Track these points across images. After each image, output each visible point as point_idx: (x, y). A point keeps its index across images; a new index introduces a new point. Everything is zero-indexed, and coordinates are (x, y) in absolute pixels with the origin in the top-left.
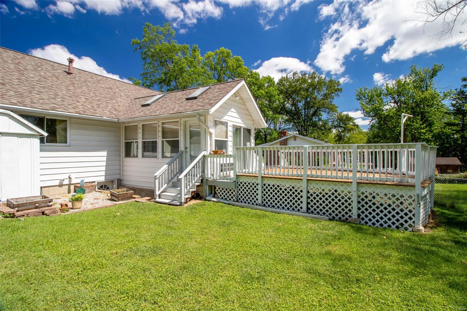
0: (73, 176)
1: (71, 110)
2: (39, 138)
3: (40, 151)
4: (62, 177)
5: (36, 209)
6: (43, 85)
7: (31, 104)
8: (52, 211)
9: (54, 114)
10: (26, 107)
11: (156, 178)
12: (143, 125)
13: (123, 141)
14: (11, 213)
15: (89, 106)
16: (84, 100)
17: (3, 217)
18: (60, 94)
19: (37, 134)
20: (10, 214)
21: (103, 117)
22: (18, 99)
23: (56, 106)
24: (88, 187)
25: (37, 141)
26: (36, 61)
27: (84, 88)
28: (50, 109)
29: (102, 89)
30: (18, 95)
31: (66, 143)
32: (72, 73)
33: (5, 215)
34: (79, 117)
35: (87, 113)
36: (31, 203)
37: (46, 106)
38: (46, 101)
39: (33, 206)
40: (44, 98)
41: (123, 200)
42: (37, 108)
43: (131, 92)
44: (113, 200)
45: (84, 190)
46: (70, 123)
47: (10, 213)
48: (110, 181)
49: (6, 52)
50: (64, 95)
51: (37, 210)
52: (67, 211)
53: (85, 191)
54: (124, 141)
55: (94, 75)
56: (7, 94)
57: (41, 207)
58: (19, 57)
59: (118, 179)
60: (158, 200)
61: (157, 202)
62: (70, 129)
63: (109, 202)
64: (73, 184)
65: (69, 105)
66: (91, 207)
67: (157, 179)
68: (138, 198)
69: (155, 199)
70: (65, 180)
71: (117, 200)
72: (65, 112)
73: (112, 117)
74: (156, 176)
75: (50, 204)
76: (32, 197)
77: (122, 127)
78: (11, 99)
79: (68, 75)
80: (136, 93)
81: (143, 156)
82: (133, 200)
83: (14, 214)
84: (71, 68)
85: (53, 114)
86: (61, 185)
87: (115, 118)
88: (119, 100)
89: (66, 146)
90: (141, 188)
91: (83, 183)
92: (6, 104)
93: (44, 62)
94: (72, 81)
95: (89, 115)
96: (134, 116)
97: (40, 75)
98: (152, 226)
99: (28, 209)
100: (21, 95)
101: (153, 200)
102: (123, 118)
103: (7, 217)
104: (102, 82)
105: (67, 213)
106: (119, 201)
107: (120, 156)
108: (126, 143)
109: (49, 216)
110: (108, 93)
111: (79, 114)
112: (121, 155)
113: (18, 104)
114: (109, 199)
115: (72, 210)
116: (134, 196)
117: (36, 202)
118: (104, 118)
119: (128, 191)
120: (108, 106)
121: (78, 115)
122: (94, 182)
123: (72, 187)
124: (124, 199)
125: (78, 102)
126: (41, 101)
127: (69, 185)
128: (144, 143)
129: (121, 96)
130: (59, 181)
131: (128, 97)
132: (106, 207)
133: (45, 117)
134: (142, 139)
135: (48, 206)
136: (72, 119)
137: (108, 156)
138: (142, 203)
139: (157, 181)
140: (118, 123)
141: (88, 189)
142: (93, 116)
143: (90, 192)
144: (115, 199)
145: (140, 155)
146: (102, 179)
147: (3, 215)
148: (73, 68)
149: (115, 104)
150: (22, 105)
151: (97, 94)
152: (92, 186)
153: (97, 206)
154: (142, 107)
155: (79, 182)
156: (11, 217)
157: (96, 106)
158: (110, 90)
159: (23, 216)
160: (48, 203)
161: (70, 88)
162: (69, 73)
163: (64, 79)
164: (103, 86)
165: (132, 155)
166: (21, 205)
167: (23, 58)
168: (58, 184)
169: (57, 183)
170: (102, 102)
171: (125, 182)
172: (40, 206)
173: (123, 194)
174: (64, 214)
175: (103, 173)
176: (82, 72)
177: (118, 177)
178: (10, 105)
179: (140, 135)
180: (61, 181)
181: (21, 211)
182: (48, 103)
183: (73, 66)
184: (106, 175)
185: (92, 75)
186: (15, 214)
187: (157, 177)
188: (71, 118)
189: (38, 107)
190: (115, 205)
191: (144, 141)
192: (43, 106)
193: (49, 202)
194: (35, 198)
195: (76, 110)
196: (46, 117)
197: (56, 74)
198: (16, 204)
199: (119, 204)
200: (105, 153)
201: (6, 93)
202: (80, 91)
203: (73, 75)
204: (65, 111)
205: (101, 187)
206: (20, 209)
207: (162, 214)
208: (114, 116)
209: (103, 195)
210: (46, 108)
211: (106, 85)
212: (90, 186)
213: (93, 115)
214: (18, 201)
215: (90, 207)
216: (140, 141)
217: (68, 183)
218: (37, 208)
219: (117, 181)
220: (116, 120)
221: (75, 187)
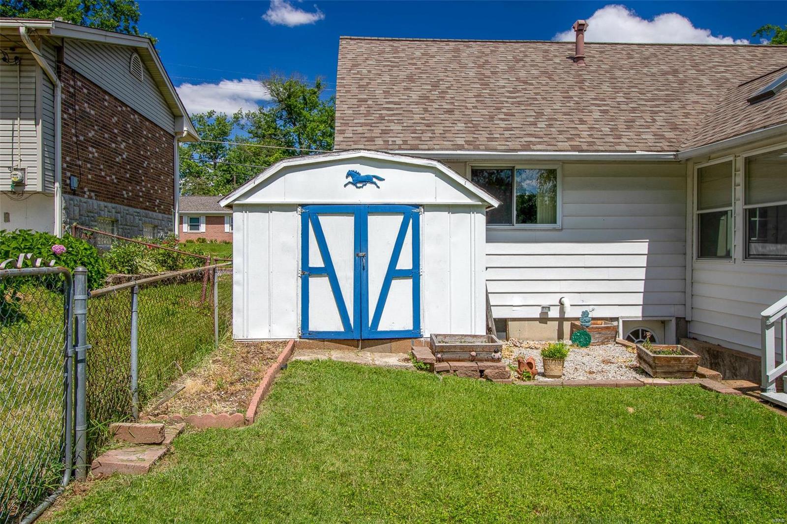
0: (567, 302)
1: (561, 145)
2: (485, 214)
3: (487, 242)
4: (546, 301)
5: (472, 361)
6: (518, 100)
7: (487, 143)
8: (497, 371)
9: (528, 158)
10: (479, 149)
11: (768, 323)
12: (749, 161)
13: (693, 212)
14: (428, 361)
15: (606, 130)
16: (597, 115)
17: (415, 366)
18: (547, 111)
19: (480, 203)
20: (425, 364)
21: (635, 152)
22: (468, 135)
23: (533, 139)
24: (599, 330)
25: (480, 219)
26: (516, 51)
27: (605, 87)
28: (519, 147)
29: (648, 79)
30: (470, 129)
31: (554, 221)
32: (582, 58)
33: (419, 364)
34: (578, 158)
35: (596, 148)
36: (464, 349)
37: (513, 143)
38: (517, 132)
39: (467, 356)
40: (514, 126)
41: (667, 374)
42: (496, 150)
43: (735, 68)
44: (644, 372)
45: (588, 335)
46: (564, 176)
47: (425, 361)
48: (658, 321)
49: (468, 47)
50: (556, 111)
51: (473, 364)
52: (529, 377)
53: (590, 339)
54: (696, 212)
55: (636, 47)
56: (452, 129)
57: (481, 361)
58: (487, 51)
59: (678, 319)
60: (772, 394)
61: (767, 401)
62: (563, 190)
63: (634, 374)
64: (568, 319)
65: (560, 132)
66: (585, 378)
67: (769, 327)
68: (713, 378)
69: (764, 390)
70: (551, 307)
71: (652, 375)
72: (550, 151)
73: (659, 149)
74: (768, 317)
75: (497, 355)
76: (470, 336)
77: (689, 173)
78: (457, 139)
79: (575, 64)
80: (752, 68)
81: (747, 255)
82: (697, 380)
83: (432, 365)
84: (581, 46)
85: (524, 158)
86: (544, 319)
87: (668, 148)
88: (692, 99)
89: (555, 230)
90: (739, 352)
91: (587, 319)
92: (447, 149)
93: (530, 48)
94: (581, 75)
95: (602, 151)
96: (717, 137)
97: (518, 79)
98: (696, 469)
99: (459, 360)
100: (474, 128)
101: (758, 393)
102: (688, 147)
103: (421, 369)
104: (653, 61)
105: (528, 383)
106: (655, 375)
107: (685, 254)
108: (702, 217)
109: (491, 381)
110: (664, 85)
111: (579, 151)
112: (689, 252)
113: (466, 146)
114: (636, 369)
115: (541, 379)
116: (701, 370)
117: (472, 348)
118: (639, 153)
119: (687, 353)
120: (654, 121)
121: (577, 153)
122: (617, 319)
123: (567, 326)
124: (670, 373)
125: (582, 122)
126: (507, 134)
127: (561, 320)
128: (751, 213)
129: (700, 86)
130: (539, 310)
131: (719, 86)
132: (617, 386)
133: (514, 167)
134: (745, 204)
135: (493, 360)
136: (566, 166)
137: (651, 254)
138: (713, 394)
139: (770, 334)
140: (676, 162)
141: (597, 336)
142: (610, 151)
143: (603, 343)
144: (646, 370)
145: (738, 251)
146: (636, 313)
147: (415, 364)
148: (585, 43)
149: (675, 113)
150: (472, 147)
151: (633, 94)
152: (607, 328)
153: (599, 378)
154: (751, 104)
155: (579, 315)
156: (426, 370)
157: (622, 126)
158: (670, 77)
159: (448, 371)
160: (493, 354)
161: (571, 94)
162: (576, 59)
163: (563, 76)
164: (654, 70)
165: (721, 251)
166: (447, 350)
167: (494, 51)
168: (538, 316)
169: (536, 313)
170: (643, 112)
171: (696, 330)
172: (479, 357)
173: (668, 360)
174: (523, 383)
175: (639, 299)
176: (609, 47)
177: (678, 311)
178: (453, 150)
179: (739, 192)
180: (545, 311)
181: (447, 361)
182: (518, 136)
183: (586, 40)
184: (645, 305)
185: (633, 50)
186: (435, 366)
187: (772, 320)
188: (565, 162)
189: (499, 147)
190: (639, 385)
191: (749, 210)
192: (508, 143)
193: (496, 352)
194: (475, 339)
195: (572, 143)
196: (516, 168)
197: (550, 68)
198: (438, 346)
199: (651, 384)
200: (643, 247)
201: (450, 129)
202: (592, 95)
203: (587, 60)
204: (549, 148)
205: (636, 334)
206: (445, 356)
207: (757, 439)
208: (664, 144)
209: (628, 355)
210: (512, 147)
211: (663, 67)
212: (602, 328)
213: (612, 148)
214: (446, 340)
215: (582, 378)
216: (738, 208)
217: (557, 316)
218: (473, 359)
219: (677, 324)
220: (670, 155)
221: (573, 326)
